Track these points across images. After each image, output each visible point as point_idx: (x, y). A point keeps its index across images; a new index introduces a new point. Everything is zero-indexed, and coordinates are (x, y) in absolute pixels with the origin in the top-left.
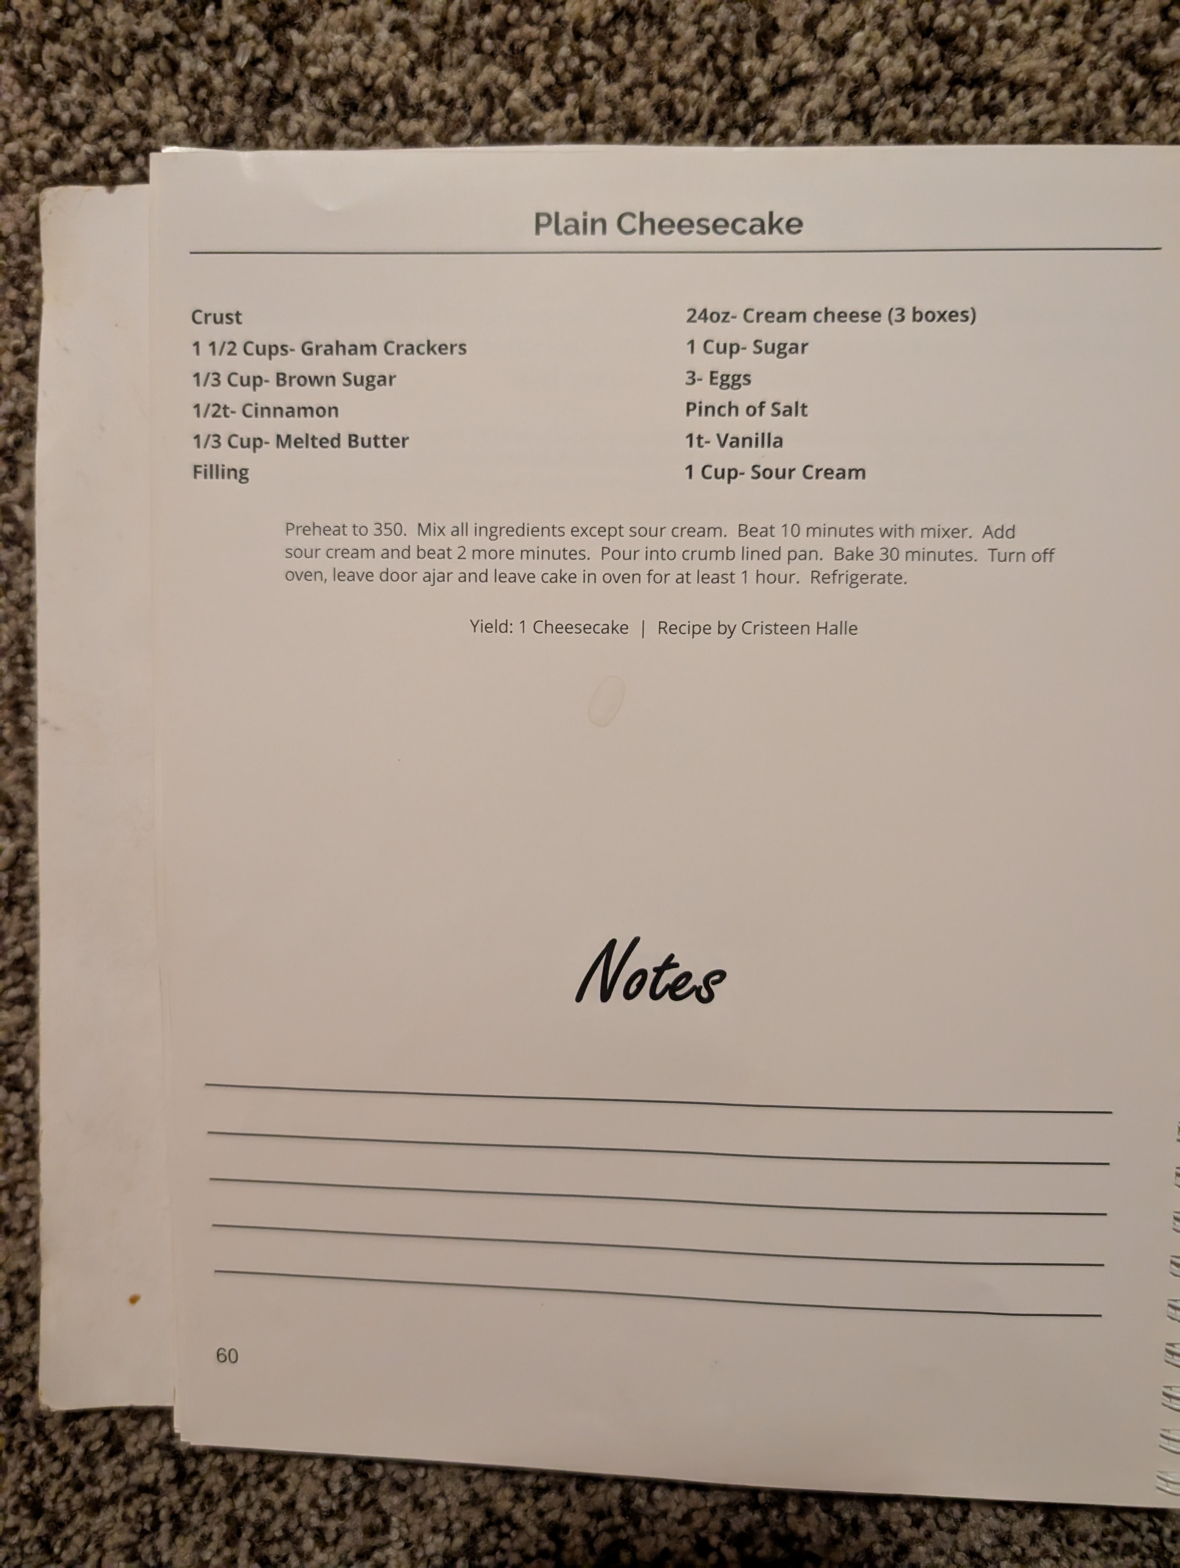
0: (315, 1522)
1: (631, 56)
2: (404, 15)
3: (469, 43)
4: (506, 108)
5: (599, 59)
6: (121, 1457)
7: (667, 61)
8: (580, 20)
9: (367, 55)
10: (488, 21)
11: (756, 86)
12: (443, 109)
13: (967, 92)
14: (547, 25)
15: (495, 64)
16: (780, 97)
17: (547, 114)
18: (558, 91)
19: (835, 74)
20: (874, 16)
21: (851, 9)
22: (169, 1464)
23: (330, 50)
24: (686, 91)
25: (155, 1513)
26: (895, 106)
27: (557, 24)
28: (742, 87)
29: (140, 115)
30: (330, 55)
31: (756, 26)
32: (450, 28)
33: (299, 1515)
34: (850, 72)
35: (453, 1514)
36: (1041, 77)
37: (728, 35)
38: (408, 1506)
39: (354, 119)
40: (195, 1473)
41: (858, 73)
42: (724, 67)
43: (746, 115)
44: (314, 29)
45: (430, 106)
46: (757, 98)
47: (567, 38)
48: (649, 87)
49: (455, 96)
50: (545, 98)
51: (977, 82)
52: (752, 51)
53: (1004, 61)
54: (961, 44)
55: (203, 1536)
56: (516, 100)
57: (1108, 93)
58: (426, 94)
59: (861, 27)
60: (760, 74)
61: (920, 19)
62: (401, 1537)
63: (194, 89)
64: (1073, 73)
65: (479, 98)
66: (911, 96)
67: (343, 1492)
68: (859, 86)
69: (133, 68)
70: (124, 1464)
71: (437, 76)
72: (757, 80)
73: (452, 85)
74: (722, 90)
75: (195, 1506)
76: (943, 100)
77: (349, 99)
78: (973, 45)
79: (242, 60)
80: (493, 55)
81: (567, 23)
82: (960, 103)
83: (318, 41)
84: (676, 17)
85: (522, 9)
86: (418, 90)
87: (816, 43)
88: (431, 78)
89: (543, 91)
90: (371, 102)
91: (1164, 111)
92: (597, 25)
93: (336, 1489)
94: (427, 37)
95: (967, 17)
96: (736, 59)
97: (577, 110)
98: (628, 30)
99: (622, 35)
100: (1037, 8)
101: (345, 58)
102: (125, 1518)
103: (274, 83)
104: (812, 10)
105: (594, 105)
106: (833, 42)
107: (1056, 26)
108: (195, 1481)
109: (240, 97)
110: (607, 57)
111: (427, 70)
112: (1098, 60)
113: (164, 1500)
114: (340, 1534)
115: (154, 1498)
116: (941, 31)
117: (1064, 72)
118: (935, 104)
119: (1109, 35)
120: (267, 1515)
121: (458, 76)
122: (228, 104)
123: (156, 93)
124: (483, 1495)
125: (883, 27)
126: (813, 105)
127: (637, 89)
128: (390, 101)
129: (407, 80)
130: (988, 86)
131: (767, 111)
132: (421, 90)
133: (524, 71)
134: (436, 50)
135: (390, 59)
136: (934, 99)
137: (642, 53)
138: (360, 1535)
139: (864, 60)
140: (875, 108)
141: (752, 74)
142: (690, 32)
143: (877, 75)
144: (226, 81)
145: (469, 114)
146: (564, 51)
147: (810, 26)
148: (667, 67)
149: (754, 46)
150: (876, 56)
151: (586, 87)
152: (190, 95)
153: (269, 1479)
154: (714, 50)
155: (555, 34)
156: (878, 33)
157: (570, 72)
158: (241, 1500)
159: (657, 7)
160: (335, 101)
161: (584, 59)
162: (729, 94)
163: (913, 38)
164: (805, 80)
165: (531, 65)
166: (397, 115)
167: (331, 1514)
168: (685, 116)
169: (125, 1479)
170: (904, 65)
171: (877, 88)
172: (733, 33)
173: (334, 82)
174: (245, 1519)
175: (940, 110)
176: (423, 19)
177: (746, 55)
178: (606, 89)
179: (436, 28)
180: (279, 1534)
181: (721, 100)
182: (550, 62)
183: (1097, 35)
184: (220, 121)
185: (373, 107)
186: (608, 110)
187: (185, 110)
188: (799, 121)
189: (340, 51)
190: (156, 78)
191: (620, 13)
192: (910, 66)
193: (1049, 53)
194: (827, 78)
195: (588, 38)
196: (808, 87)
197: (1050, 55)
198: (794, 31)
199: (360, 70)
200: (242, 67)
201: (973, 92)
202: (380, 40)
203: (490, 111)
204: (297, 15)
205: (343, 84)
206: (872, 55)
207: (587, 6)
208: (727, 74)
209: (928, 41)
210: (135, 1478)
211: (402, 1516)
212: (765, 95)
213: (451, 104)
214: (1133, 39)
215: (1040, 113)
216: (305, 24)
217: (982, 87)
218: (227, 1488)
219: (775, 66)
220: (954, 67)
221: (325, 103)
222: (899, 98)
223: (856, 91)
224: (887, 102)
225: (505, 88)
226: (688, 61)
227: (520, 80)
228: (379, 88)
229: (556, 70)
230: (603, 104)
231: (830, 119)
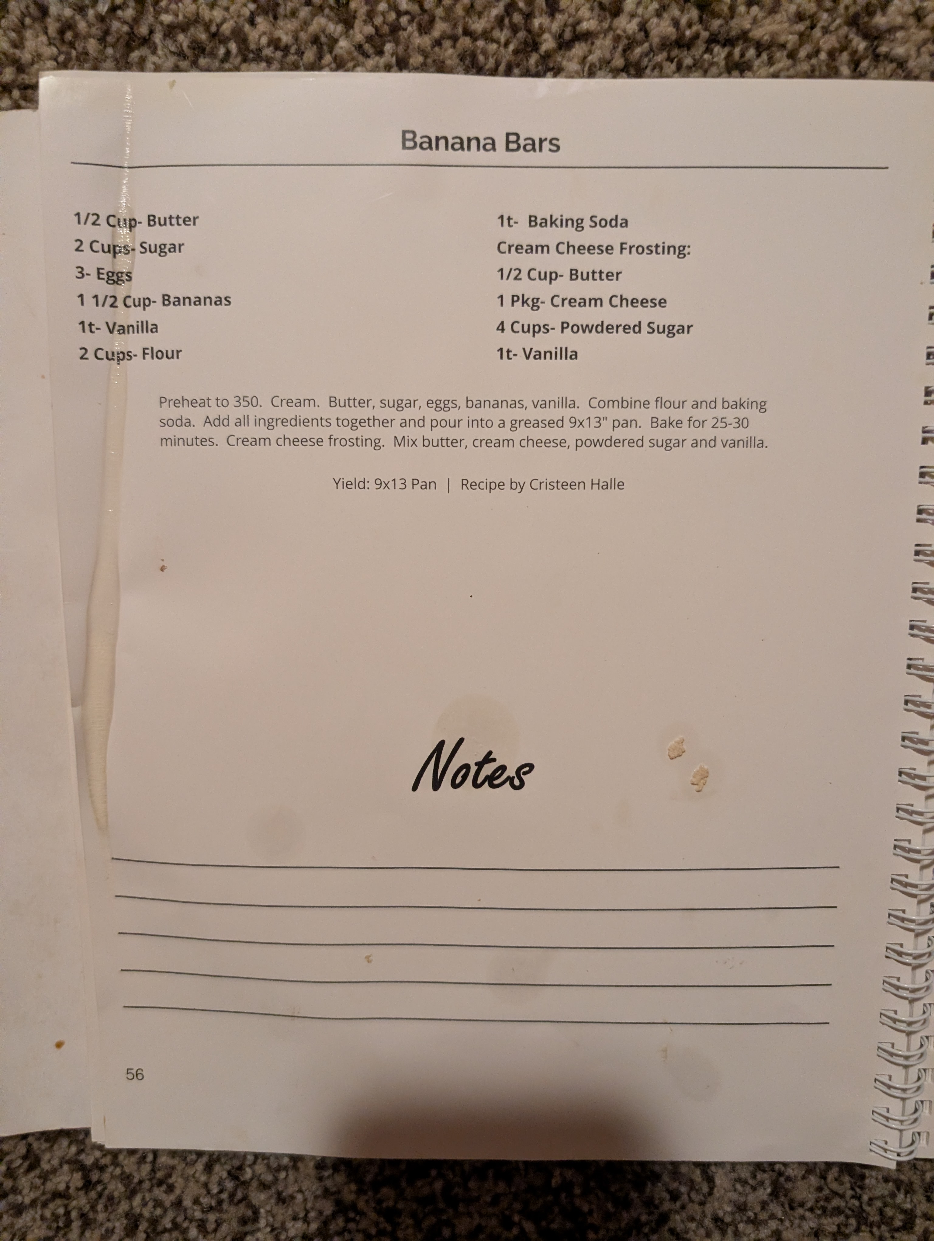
0: (198, 1215)
1: (439, 12)
4: (334, 54)
5: (412, 14)
6: (37, 1172)
7: (470, 17)
9: (213, 4)
11: (545, 41)
12: (279, 54)
13: (721, 49)
15: (323, 16)
16: (565, 50)
17: (368, 59)
18: (378, 41)
19: (612, 33)
22: (78, 1176)
24: (486, 43)
25: (67, 1213)
26: (662, 61)
28: (534, 41)
29: (14, 54)
30: (180, 5)
33: (185, 1210)
34: (624, 31)
35: (309, 1205)
36: (782, 39)
38: (273, 1201)
39: (202, 61)
40: (99, 1182)
41: (630, 32)
42: (519, 23)
43: (537, 66)
45: (268, 52)
46: (546, 51)
48: (455, 39)
49: (289, 43)
50: (367, 47)
51: (729, 42)
52: (542, 10)
53: (752, 24)
54: (716, 9)
55: (107, 1231)
56: (341, 48)
57: (837, 54)
58: (264, 40)
60: (549, 31)
62: (267, 1225)
63: (61, 32)
64: (809, 36)
65: (310, 45)
66: (675, 52)
67: (221, 1192)
68: (632, 43)
69: (8, 12)
70: (40, 1177)
71: (273, 25)
72: (546, 36)
73: (287, 34)
74: (517, 43)
75: (100, 1207)
76: (701, 57)
77: (197, 43)
78: (726, 9)
79: (103, 8)
80: (321, 8)
86: (257, 36)
87: (596, 5)
88: (268, 26)
89: (365, 40)
90: (216, 46)
91: (882, 70)
93: (215, 1190)
96: (528, 17)
97: (394, 57)
101: (193, 7)
102: (42, 1218)
103: (132, 28)
105: (408, 54)
106: (610, 4)
108: (99, 1188)
109: (102, 40)
110: (420, 12)
111: (264, 19)
112: (829, 25)
113: (74, 1203)
114: (218, 1224)
115: (66, 1202)
117: (801, 35)
118: (694, 60)
119: (839, 4)
120: (159, 1211)
121: (291, 25)
122: (92, 45)
123: (28, 34)
124: (333, 1189)
126: (592, 59)
127: (445, 40)
128: (233, 47)
130: (738, 45)
131: (555, 62)
132: (260, 37)
133: (348, 23)
134: (272, 2)
135: (232, 9)
136: (694, 55)
137: (449, 10)
138: (234, 1224)
139: (636, 21)
140: (645, 61)
143: (647, 34)
144: (90, 25)
145: (302, 59)
146: (382, 6)
148: (470, 22)
149: (544, 6)
150: (646, 17)
151: (402, 37)
152: (59, 37)
153: (160, 1183)
154: (510, 9)
157: (387, 24)
158: (137, 1201)
160: (185, 45)
161: (399, 14)
162: (522, 46)
163: (677, 3)
164: (587, 36)
165: (355, 17)
166: (239, 59)
167: (211, 1208)
168: (485, 64)
169: (42, 1187)
170: (669, 26)
171: (646, 45)
173: (184, 28)
174: (141, 1215)
175: (699, 64)
177: (537, 14)
178: (418, 40)
180: (169, 1226)
181: (516, 52)
182: (370, 16)
184: (85, 61)
185: (218, 51)
186: (420, 59)
187: (55, 50)
188: (581, 72)
189: (190, 2)
190: (28, 21)
192: (674, 27)
193: (789, 18)
194: (605, 35)
196: (589, 42)
197: (789, 19)
199: (207, 18)
200: (103, 14)
201: (727, 50)
203: (320, 57)
205: (192, 30)
206: (642, 16)
208: (521, 29)
209: (689, 4)
210: (50, 1186)
211: (268, 1208)
212: (553, 49)
213: (286, 50)
214: (858, 8)
215: (782, 67)
217: (733, 46)
218: (126, 1191)
219: (562, 24)
220: (711, 29)
221: (176, 46)
222: (665, 54)
223: (628, 48)
224: (655, 57)
225: (332, 37)
226: (488, 18)
227: (345, 30)
228: (223, 35)
229: (376, 23)
230: (417, 54)
231: (608, 70)
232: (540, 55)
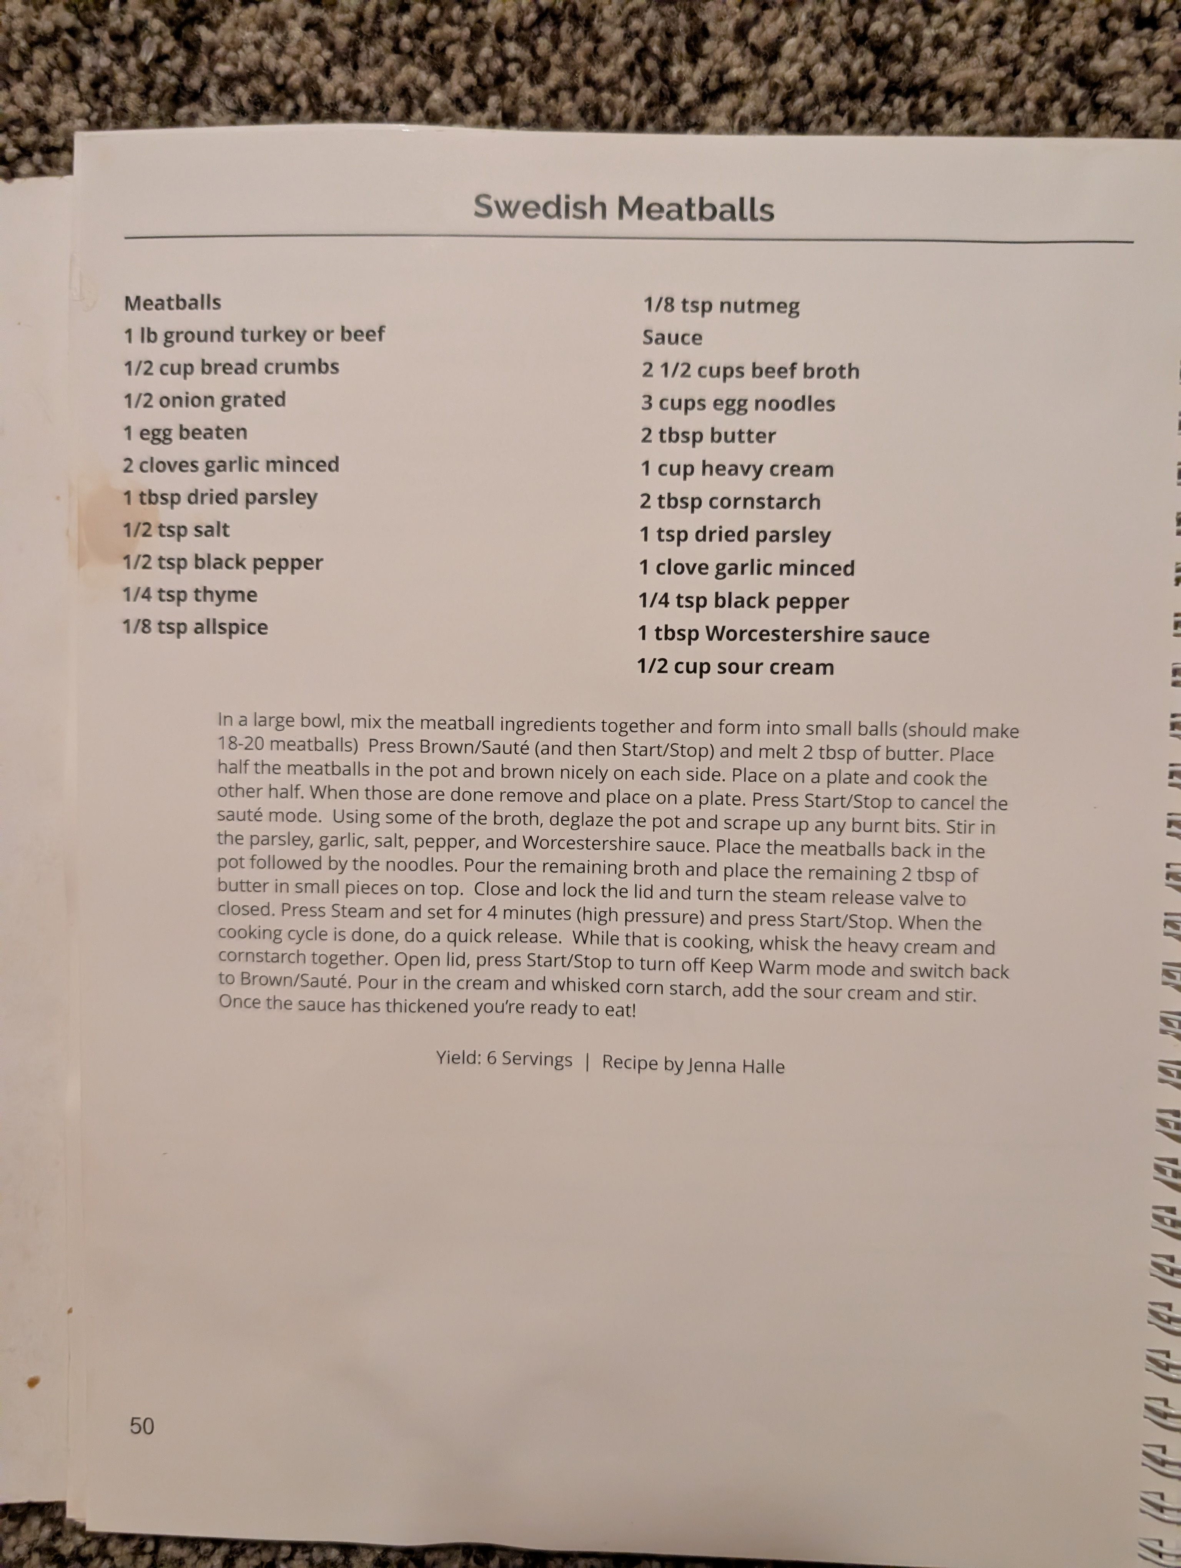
1: (556, 59)
2: (319, 13)
3: (387, 43)
4: (425, 109)
5: (523, 60)
7: (593, 64)
8: (502, 21)
9: (280, 51)
10: (407, 20)
12: (358, 109)
13: (902, 102)
14: (468, 25)
15: (413, 64)
16: (711, 102)
18: (480, 92)
19: (766, 83)
20: (807, 22)
21: (783, 16)
23: (241, 47)
24: (613, 95)
26: (830, 113)
27: (478, 25)
28: (671, 91)
29: (37, 110)
30: (240, 52)
31: (686, 30)
32: (366, 27)
34: (783, 79)
36: (978, 86)
37: (656, 39)
39: (264, 117)
41: (790, 79)
42: (653, 71)
43: (676, 121)
44: (224, 26)
45: (345, 106)
46: (687, 103)
47: (489, 38)
48: (574, 90)
49: (371, 96)
50: (467, 101)
51: (914, 91)
52: (681, 56)
53: (941, 70)
54: (896, 52)
56: (435, 101)
57: (1047, 105)
58: (341, 93)
59: (794, 33)
60: (690, 79)
61: (854, 26)
63: (95, 85)
64: (1011, 83)
65: (397, 99)
66: (846, 104)
68: (793, 92)
69: (32, 63)
71: (353, 76)
72: (687, 85)
73: (369, 85)
74: (651, 94)
76: (878, 110)
77: (260, 97)
78: (908, 55)
79: (147, 56)
80: (411, 55)
81: (489, 24)
82: (897, 112)
83: (228, 39)
84: (603, 20)
85: (442, 9)
86: (333, 89)
87: (748, 50)
88: (346, 78)
89: (464, 93)
90: (282, 101)
91: (1104, 123)
92: (520, 27)
94: (342, 36)
95: (902, 25)
96: (665, 64)
98: (553, 31)
99: (547, 38)
100: (973, 17)
101: (255, 55)
103: (180, 79)
104: (744, 14)
105: (517, 107)
106: (765, 48)
107: (991, 37)
109: (145, 94)
110: (531, 59)
111: (342, 69)
112: (1036, 71)
116: (876, 38)
117: (1002, 82)
118: (870, 112)
119: (1047, 46)
121: (374, 75)
122: (132, 101)
123: (56, 89)
125: (816, 34)
126: (743, 112)
127: (562, 92)
128: (303, 100)
129: (321, 79)
130: (924, 95)
131: (698, 117)
132: (336, 89)
133: (444, 72)
134: (351, 49)
135: (304, 58)
136: (870, 108)
137: (568, 56)
139: (796, 67)
140: (809, 116)
141: (681, 79)
142: (617, 35)
143: (811, 83)
144: (131, 77)
146: (486, 51)
147: (741, 32)
148: (593, 70)
149: (684, 51)
150: (810, 62)
151: (509, 89)
152: (92, 91)
154: (642, 54)
155: (477, 35)
156: (811, 40)
157: (492, 74)
159: (583, 10)
160: (245, 100)
161: (507, 61)
162: (657, 100)
163: (848, 45)
164: (738, 86)
165: (452, 67)
166: (311, 114)
168: (612, 120)
170: (839, 72)
171: (810, 95)
172: (662, 37)
173: (244, 79)
175: (876, 118)
176: (339, 17)
177: (675, 60)
178: (529, 92)
179: (352, 27)
181: (649, 105)
182: (471, 62)
183: (1034, 46)
184: (123, 118)
185: (285, 107)
186: (530, 113)
187: (87, 107)
188: (730, 128)
189: (252, 47)
190: (56, 73)
191: (544, 14)
192: (845, 73)
193: (986, 63)
194: (759, 85)
195: (511, 39)
196: (740, 94)
198: (725, 36)
199: (272, 68)
200: (147, 62)
201: (909, 101)
202: (292, 38)
204: (205, 11)
205: (254, 82)
206: (805, 62)
207: (510, 8)
208: (656, 79)
209: (862, 49)
212: (695, 100)
213: (367, 104)
214: (1072, 50)
215: (979, 123)
216: (214, 20)
217: (918, 95)
219: (706, 72)
220: (890, 75)
221: (235, 102)
222: (833, 106)
223: (789, 98)
224: (821, 110)
225: (424, 89)
226: (615, 64)
227: (439, 81)
228: (292, 88)
229: (477, 71)
230: (527, 107)
231: (763, 125)
232: (679, 108)
